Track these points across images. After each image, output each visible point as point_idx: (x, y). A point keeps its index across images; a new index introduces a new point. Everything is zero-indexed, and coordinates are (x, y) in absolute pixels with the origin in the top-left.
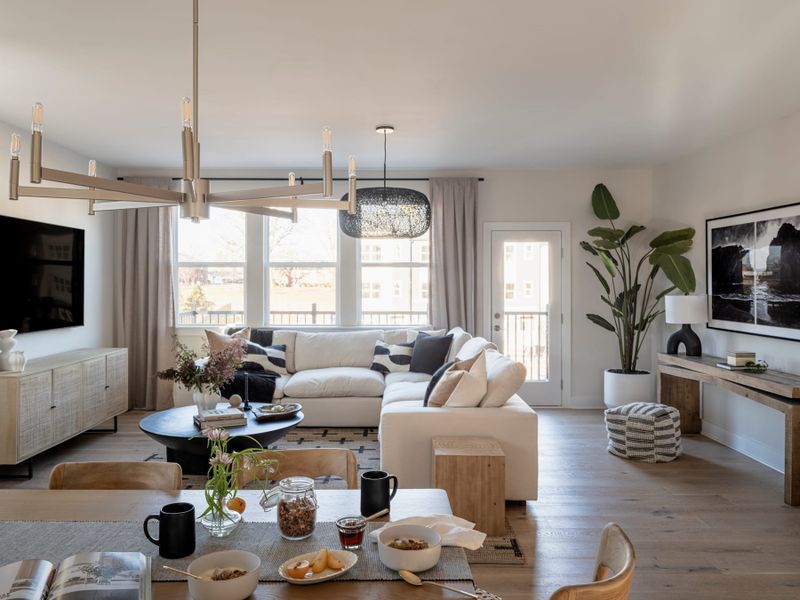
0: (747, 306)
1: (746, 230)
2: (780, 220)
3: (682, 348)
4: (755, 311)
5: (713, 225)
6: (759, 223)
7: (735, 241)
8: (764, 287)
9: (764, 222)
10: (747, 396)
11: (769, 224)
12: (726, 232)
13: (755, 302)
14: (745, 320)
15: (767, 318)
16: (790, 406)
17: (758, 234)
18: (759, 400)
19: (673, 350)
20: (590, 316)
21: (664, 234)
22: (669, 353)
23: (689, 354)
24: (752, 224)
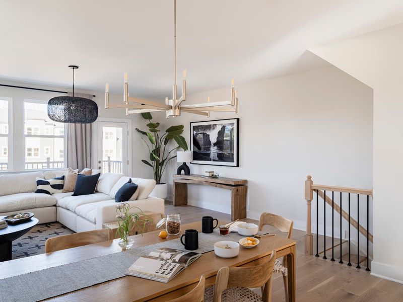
0: (209, 155)
1: (209, 127)
2: (222, 124)
3: (183, 172)
4: (212, 157)
5: (193, 125)
6: (213, 125)
7: (203, 131)
8: (216, 148)
9: (215, 125)
10: (216, 186)
11: (217, 126)
12: (199, 127)
13: (212, 153)
14: (208, 160)
15: (217, 159)
16: (234, 188)
17: (213, 129)
18: (221, 187)
19: (179, 173)
20: (143, 161)
21: (172, 127)
22: (178, 174)
23: (185, 174)
24: (211, 125)
